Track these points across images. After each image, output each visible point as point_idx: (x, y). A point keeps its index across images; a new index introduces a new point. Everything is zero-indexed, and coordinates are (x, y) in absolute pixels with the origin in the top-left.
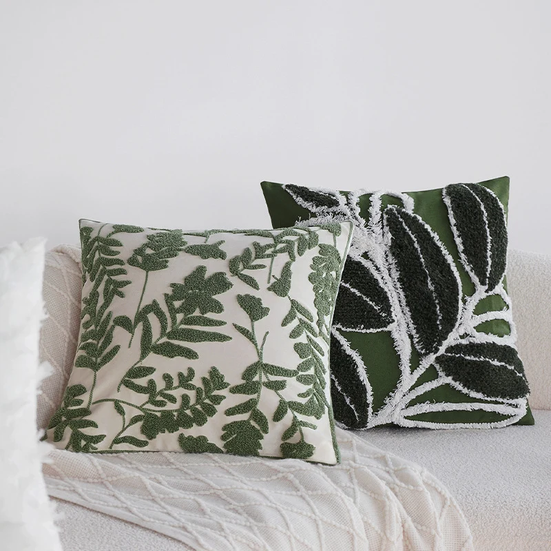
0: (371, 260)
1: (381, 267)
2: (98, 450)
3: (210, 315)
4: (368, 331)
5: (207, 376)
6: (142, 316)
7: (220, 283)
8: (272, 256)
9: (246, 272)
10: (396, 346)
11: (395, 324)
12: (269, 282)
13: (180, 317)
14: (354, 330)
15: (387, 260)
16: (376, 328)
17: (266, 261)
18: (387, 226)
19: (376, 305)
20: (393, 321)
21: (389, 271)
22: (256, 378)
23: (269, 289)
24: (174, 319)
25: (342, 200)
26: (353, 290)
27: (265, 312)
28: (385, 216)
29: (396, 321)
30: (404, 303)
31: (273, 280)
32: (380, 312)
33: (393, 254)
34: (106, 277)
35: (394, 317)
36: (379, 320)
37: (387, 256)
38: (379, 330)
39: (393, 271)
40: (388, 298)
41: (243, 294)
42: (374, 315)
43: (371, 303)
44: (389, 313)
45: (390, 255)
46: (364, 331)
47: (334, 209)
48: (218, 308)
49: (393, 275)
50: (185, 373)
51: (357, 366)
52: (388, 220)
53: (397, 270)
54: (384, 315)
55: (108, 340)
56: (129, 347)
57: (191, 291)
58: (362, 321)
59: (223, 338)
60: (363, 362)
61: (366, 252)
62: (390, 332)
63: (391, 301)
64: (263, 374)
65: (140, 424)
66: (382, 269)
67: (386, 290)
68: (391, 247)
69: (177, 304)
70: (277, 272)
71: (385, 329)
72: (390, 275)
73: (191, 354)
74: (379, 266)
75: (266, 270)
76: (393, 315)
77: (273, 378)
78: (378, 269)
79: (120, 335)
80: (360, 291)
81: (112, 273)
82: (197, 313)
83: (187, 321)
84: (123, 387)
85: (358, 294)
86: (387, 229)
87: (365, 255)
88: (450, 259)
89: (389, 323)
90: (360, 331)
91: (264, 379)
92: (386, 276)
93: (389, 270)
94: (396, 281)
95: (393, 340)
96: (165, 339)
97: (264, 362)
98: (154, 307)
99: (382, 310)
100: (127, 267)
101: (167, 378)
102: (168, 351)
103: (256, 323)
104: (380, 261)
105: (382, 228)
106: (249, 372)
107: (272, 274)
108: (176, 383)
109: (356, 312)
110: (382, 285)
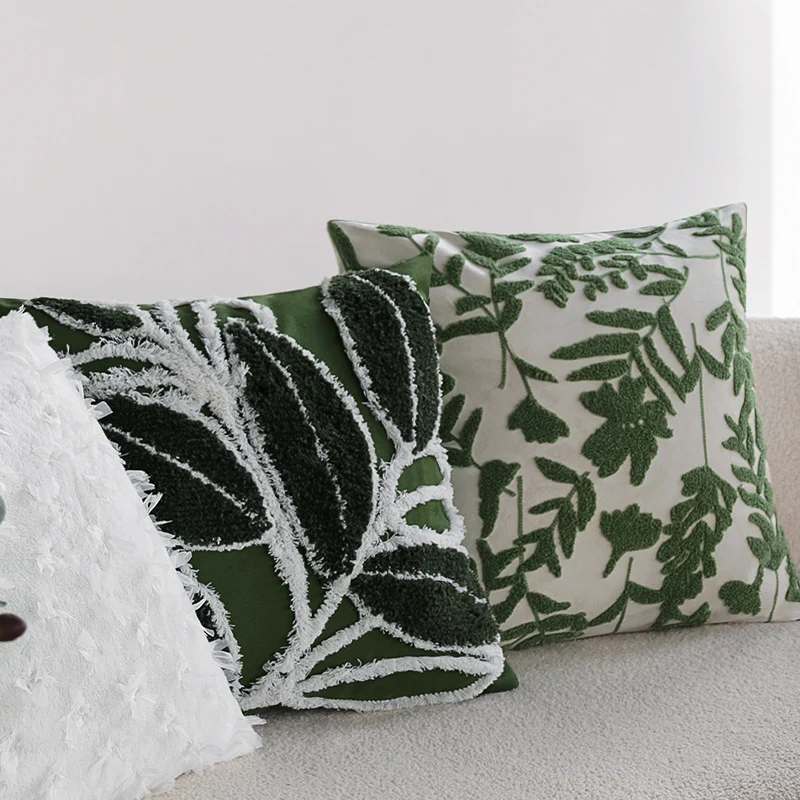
0: (216, 417)
1: (234, 428)
4: (229, 548)
10: (279, 571)
11: (273, 529)
14: (203, 548)
15: (241, 415)
16: (242, 541)
18: (235, 352)
19: (239, 499)
20: (270, 525)
21: (248, 434)
25: (145, 316)
26: (195, 474)
28: (229, 337)
29: (274, 526)
30: (282, 491)
32: (246, 512)
33: (251, 402)
35: (270, 519)
36: (247, 526)
37: (241, 407)
38: (248, 544)
39: (254, 434)
40: (254, 484)
42: (236, 517)
43: (228, 496)
44: (261, 511)
45: (246, 405)
46: (222, 549)
47: (134, 331)
49: (255, 442)
51: (212, 613)
52: (236, 341)
53: (260, 432)
54: (253, 516)
58: (218, 531)
60: (222, 605)
61: (207, 404)
62: (266, 547)
63: (260, 490)
66: (236, 432)
67: (249, 469)
68: (247, 391)
71: (258, 542)
72: (249, 441)
74: (229, 427)
76: (268, 514)
78: (229, 433)
80: (207, 474)
85: (205, 481)
86: (235, 358)
87: (206, 410)
88: (350, 402)
89: (264, 529)
90: (215, 549)
92: (245, 445)
93: (247, 431)
94: (262, 451)
95: (272, 561)
99: (250, 506)
104: (230, 418)
105: (227, 357)
109: (205, 515)
110: (240, 460)
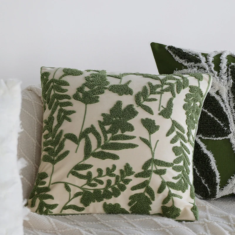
0: (220, 96)
1: (225, 99)
2: (53, 214)
3: (127, 133)
4: (217, 139)
5: (123, 169)
6: (84, 134)
7: (131, 112)
8: (161, 93)
9: (145, 103)
10: (233, 148)
11: (232, 134)
12: (159, 110)
13: (109, 136)
14: (209, 138)
15: (228, 96)
16: (221, 137)
17: (157, 96)
18: (230, 75)
19: (222, 123)
20: (231, 132)
21: (229, 102)
22: (150, 168)
23: (159, 114)
24: (106, 137)
25: (203, 59)
26: (209, 114)
27: (157, 128)
28: (230, 70)
29: (232, 133)
31: (162, 109)
32: (224, 127)
33: (232, 92)
34: (59, 107)
36: (223, 132)
37: (229, 93)
38: (224, 138)
39: (231, 102)
40: (228, 118)
41: (144, 118)
42: (221, 129)
43: (219, 122)
44: (229, 128)
45: (230, 93)
46: (215, 139)
47: (198, 64)
48: (131, 128)
49: (231, 105)
50: (111, 168)
51: (210, 161)
52: (231, 72)
53: (233, 102)
54: (226, 129)
55: (62, 146)
56: (76, 152)
57: (114, 119)
58: (214, 133)
59: (133, 146)
60: (214, 158)
61: (218, 91)
62: (229, 139)
63: (229, 121)
64: (154, 165)
65: (80, 197)
66: (226, 101)
67: (227, 113)
68: (232, 88)
69: (107, 128)
70: (164, 104)
71: (227, 138)
72: (229, 105)
73: (115, 157)
74: (224, 99)
75: (158, 102)
76: (231, 128)
77: (159, 168)
78: (223, 101)
79: (69, 145)
80: (213, 114)
81: (63, 104)
82: (119, 133)
83: (113, 138)
84: (71, 175)
85: (212, 116)
86: (230, 77)
87: (218, 93)
89: (229, 134)
90: (213, 139)
91: (154, 169)
92: (228, 106)
93: (229, 101)
94: (233, 108)
95: (231, 144)
96: (100, 150)
97: (155, 158)
98: (92, 129)
99: (225, 126)
100: (72, 101)
101: (100, 171)
102: (102, 156)
103: (152, 135)
104: (225, 96)
105: (227, 77)
106: (146, 165)
107: (161, 105)
108: (104, 173)
109: (210, 127)
110: (225, 110)
